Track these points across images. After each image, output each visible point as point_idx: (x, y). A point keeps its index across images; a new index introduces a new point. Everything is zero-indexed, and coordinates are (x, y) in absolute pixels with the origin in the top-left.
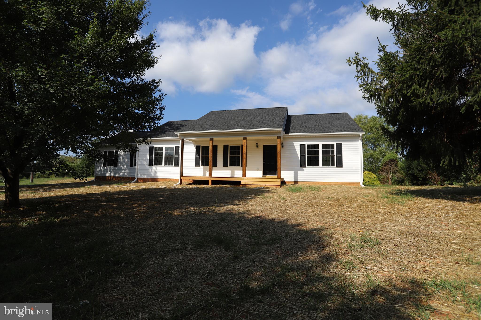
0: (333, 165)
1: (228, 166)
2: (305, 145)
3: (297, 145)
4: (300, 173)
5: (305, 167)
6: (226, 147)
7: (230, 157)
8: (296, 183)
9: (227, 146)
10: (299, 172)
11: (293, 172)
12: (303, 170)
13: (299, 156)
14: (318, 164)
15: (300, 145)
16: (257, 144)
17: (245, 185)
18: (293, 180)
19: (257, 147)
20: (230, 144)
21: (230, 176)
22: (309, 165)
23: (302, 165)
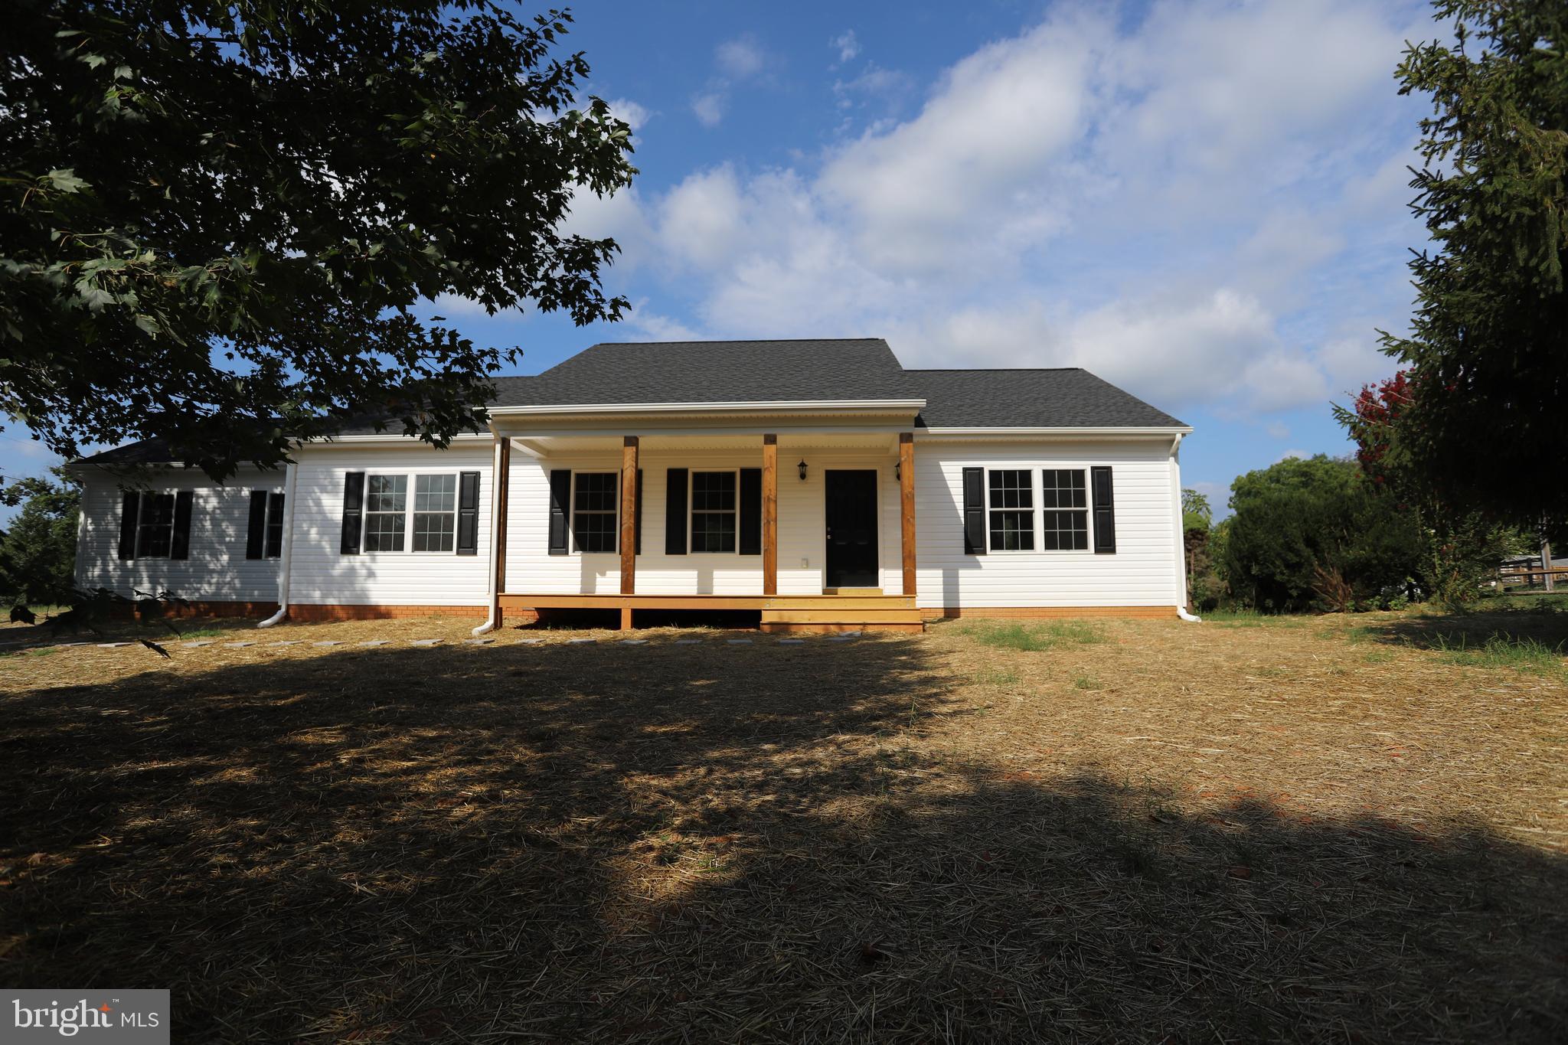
0: (1082, 544)
1: (685, 553)
2: (981, 470)
3: (952, 472)
4: (965, 576)
5: (984, 553)
6: (676, 479)
7: (694, 516)
8: (951, 613)
9: (683, 472)
10: (962, 572)
11: (940, 572)
12: (978, 566)
13: (961, 513)
14: (1028, 544)
15: (965, 470)
16: (803, 465)
17: (782, 627)
18: (940, 604)
19: (803, 476)
20: (695, 466)
21: (693, 591)
22: (997, 545)
23: (973, 546)
